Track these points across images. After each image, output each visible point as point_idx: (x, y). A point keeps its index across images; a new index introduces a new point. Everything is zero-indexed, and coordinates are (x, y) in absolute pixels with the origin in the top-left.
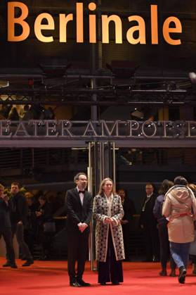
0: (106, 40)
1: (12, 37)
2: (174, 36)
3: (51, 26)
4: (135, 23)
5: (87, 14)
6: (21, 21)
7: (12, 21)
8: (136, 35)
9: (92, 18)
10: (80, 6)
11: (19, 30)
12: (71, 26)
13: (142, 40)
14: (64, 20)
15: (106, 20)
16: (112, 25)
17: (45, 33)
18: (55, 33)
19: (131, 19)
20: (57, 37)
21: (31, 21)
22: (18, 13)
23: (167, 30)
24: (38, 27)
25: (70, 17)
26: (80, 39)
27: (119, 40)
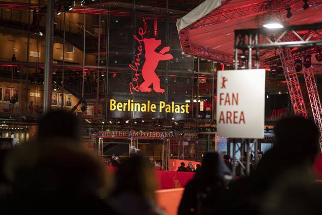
0: (136, 110)
1: (111, 109)
2: (154, 109)
3: (121, 106)
4: (144, 106)
5: (131, 103)
6: (114, 105)
7: (111, 105)
8: (144, 109)
9: (132, 104)
10: (129, 101)
11: (113, 107)
12: (127, 106)
13: (145, 110)
14: (125, 104)
15: (136, 104)
16: (137, 106)
17: (120, 108)
18: (122, 108)
19: (142, 104)
20: (123, 109)
21: (116, 105)
22: (113, 102)
23: (152, 108)
24: (118, 106)
25: (126, 104)
26: (129, 110)
27: (139, 110)
